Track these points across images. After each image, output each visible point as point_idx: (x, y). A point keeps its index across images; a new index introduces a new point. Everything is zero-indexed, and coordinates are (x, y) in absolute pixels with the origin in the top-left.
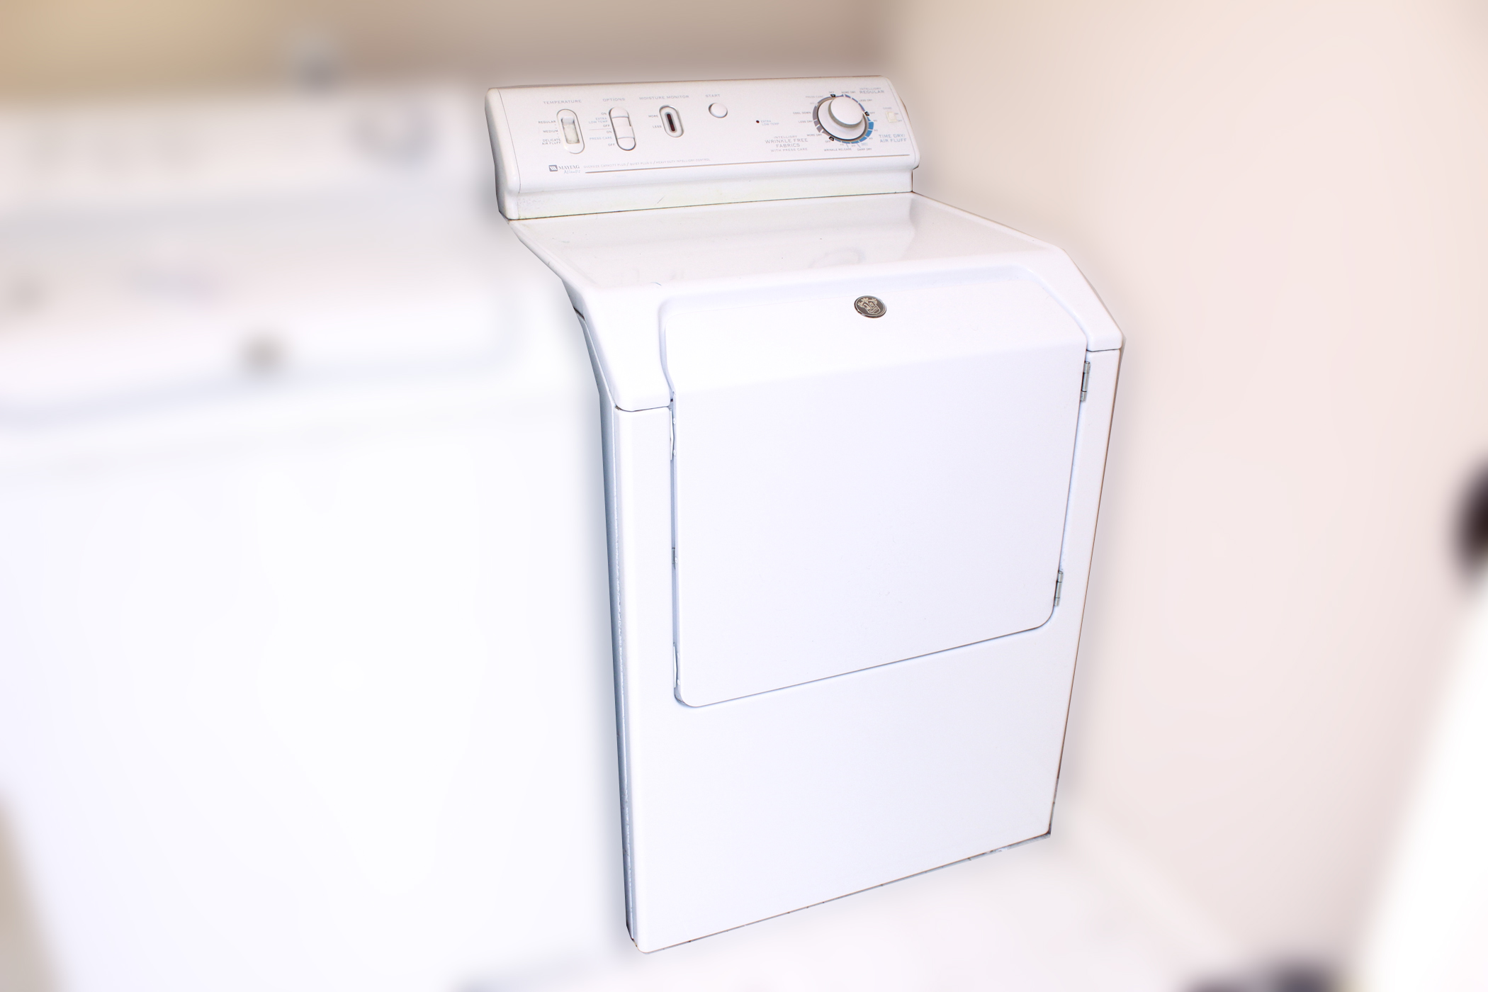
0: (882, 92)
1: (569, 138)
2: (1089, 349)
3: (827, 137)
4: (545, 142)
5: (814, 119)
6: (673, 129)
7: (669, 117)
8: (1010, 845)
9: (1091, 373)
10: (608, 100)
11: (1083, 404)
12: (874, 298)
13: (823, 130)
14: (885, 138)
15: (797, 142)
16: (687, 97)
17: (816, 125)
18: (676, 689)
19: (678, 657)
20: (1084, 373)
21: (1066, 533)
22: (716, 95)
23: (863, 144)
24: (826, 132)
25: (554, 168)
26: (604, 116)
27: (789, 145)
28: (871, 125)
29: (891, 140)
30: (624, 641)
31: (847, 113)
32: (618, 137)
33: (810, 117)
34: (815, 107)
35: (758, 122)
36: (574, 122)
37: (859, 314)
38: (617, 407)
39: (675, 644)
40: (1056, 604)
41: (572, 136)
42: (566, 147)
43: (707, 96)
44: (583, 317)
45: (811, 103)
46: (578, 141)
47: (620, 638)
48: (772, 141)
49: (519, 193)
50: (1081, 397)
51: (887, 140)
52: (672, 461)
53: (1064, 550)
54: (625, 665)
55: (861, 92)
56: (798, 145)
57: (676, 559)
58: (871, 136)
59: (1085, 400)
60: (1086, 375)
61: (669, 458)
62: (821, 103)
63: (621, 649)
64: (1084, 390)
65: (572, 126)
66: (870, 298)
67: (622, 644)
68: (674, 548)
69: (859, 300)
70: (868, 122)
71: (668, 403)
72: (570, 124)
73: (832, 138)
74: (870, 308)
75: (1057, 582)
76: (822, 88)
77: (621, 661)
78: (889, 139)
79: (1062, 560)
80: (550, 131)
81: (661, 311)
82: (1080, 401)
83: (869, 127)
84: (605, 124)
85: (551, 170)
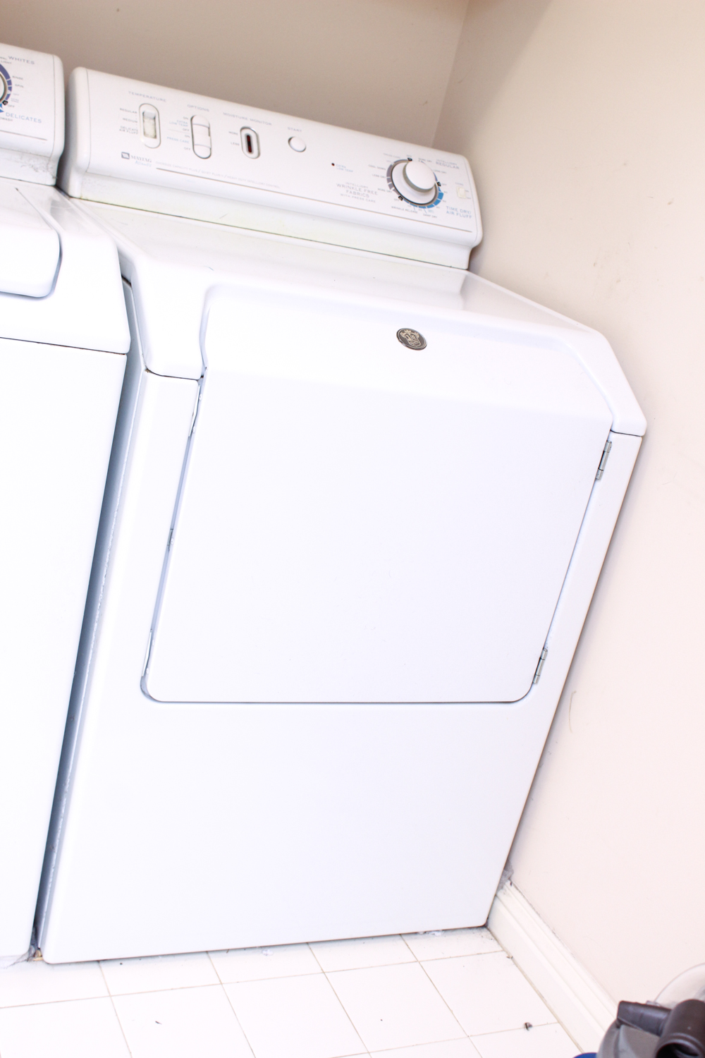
0: (458, 168)
1: (147, 131)
2: (613, 430)
3: (397, 196)
4: (123, 129)
5: (388, 176)
6: (250, 150)
7: (249, 138)
8: (445, 930)
9: (610, 453)
10: (192, 106)
11: (597, 483)
12: (417, 332)
13: (393, 188)
14: (452, 211)
15: (366, 193)
16: (270, 124)
17: (388, 182)
18: (143, 678)
19: (153, 644)
20: (604, 452)
21: (557, 610)
22: (298, 130)
23: (430, 211)
24: (396, 190)
25: (125, 156)
26: (186, 121)
27: (359, 194)
28: (441, 195)
29: (457, 214)
30: (101, 615)
31: (421, 176)
32: (195, 143)
33: (385, 173)
34: (391, 166)
35: (333, 164)
36: (155, 118)
37: (400, 343)
38: (148, 370)
39: (153, 630)
40: (535, 682)
41: (150, 131)
42: (143, 140)
43: (289, 128)
44: (130, 284)
45: (388, 161)
46: (155, 137)
47: (98, 613)
48: (343, 186)
49: (86, 172)
50: (597, 474)
51: (453, 213)
52: (190, 438)
53: (552, 627)
54: (97, 641)
55: (437, 163)
56: (368, 196)
57: (172, 540)
58: (438, 205)
59: (600, 479)
60: (605, 454)
61: (187, 434)
62: (397, 163)
63: (96, 625)
64: (601, 468)
65: (152, 121)
66: (413, 331)
67: (99, 619)
68: (172, 529)
69: (403, 331)
70: (438, 192)
71: (198, 377)
72: (150, 118)
73: (401, 197)
74: (412, 340)
75: (540, 658)
76: (401, 149)
77: (94, 637)
78: (455, 213)
79: (548, 638)
80: (130, 120)
81: (209, 293)
82: (596, 479)
83: (438, 197)
84: (185, 128)
85: (123, 157)
